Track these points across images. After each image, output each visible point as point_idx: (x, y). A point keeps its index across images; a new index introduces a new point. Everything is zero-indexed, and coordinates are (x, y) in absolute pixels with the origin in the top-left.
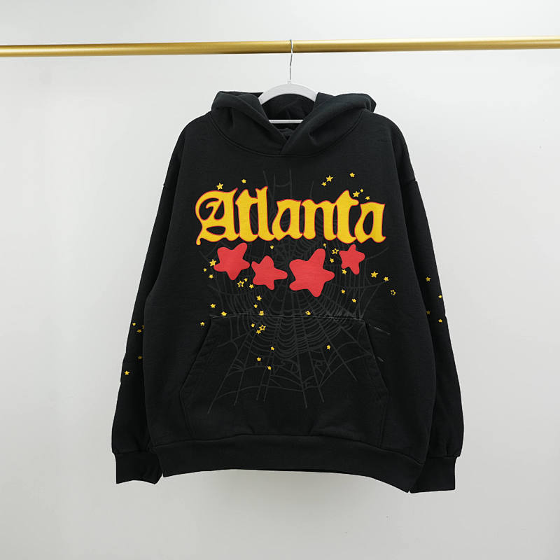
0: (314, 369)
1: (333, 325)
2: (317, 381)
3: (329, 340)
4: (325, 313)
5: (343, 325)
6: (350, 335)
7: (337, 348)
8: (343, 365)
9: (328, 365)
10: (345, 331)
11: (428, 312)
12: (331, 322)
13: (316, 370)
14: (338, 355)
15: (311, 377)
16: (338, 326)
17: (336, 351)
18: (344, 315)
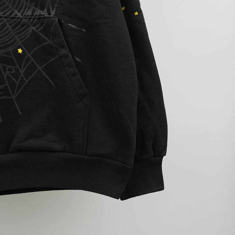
0: (5, 77)
1: (22, 26)
2: (10, 91)
3: (20, 43)
4: (13, 12)
5: (34, 26)
6: (43, 36)
7: (29, 52)
8: (39, 71)
9: (22, 72)
10: (38, 31)
11: (123, 8)
12: (20, 22)
13: (8, 77)
14: (33, 60)
15: (2, 87)
16: (28, 26)
17: (30, 55)
18: (35, 14)
